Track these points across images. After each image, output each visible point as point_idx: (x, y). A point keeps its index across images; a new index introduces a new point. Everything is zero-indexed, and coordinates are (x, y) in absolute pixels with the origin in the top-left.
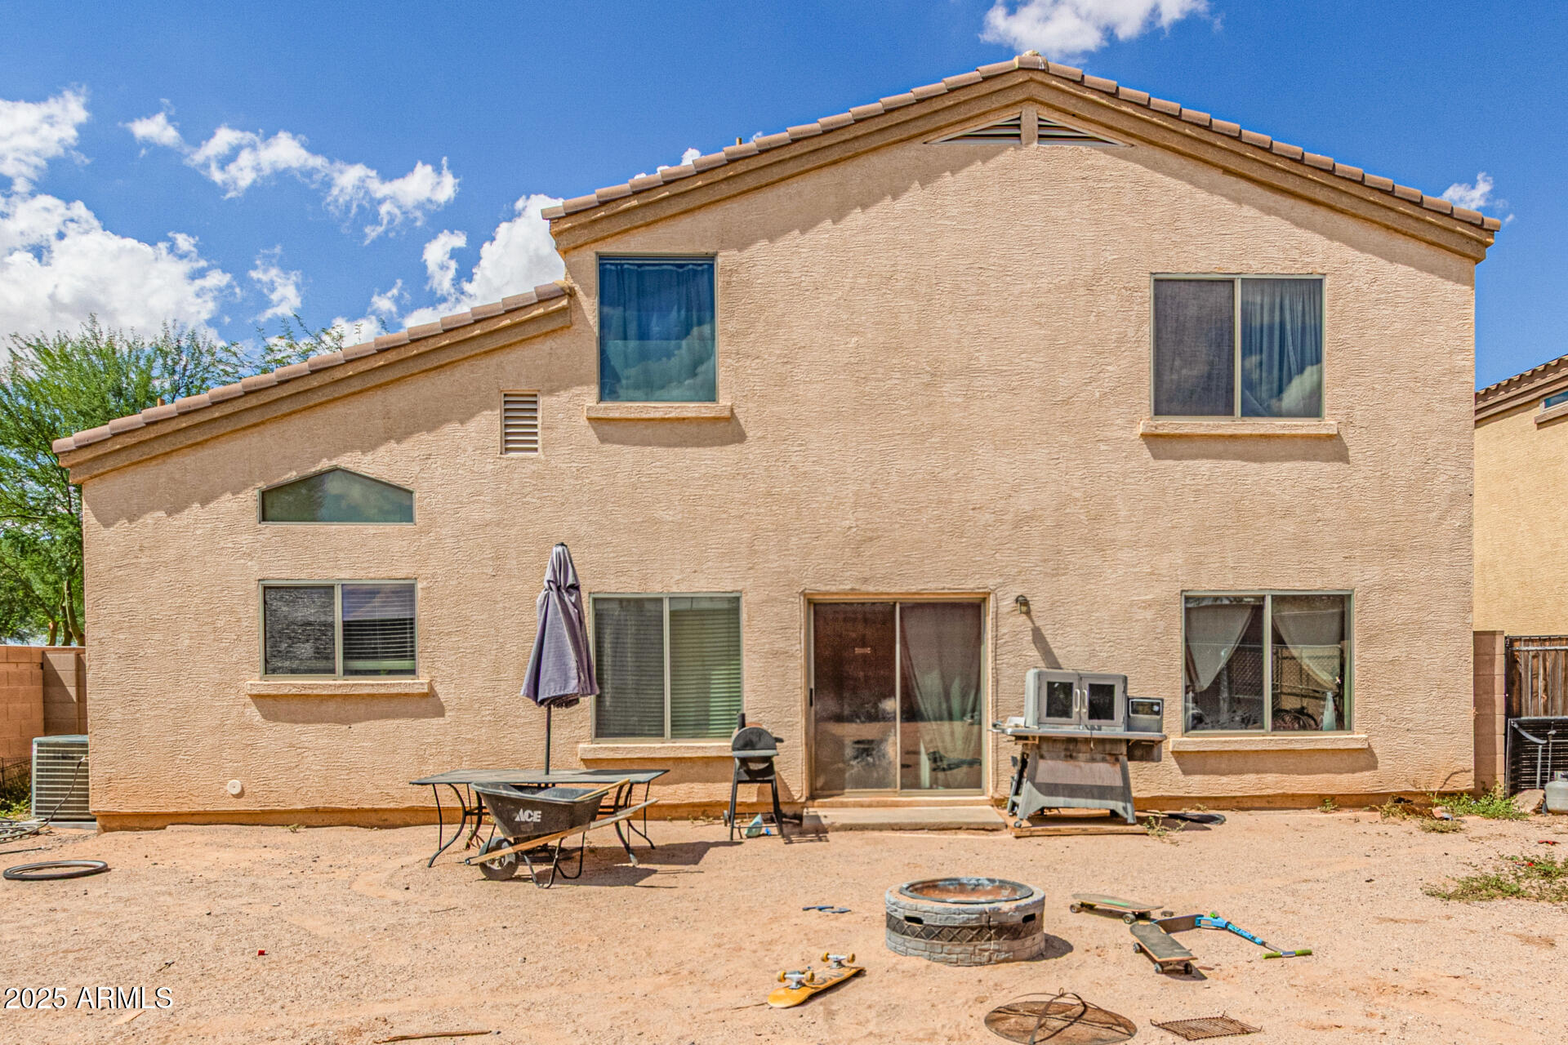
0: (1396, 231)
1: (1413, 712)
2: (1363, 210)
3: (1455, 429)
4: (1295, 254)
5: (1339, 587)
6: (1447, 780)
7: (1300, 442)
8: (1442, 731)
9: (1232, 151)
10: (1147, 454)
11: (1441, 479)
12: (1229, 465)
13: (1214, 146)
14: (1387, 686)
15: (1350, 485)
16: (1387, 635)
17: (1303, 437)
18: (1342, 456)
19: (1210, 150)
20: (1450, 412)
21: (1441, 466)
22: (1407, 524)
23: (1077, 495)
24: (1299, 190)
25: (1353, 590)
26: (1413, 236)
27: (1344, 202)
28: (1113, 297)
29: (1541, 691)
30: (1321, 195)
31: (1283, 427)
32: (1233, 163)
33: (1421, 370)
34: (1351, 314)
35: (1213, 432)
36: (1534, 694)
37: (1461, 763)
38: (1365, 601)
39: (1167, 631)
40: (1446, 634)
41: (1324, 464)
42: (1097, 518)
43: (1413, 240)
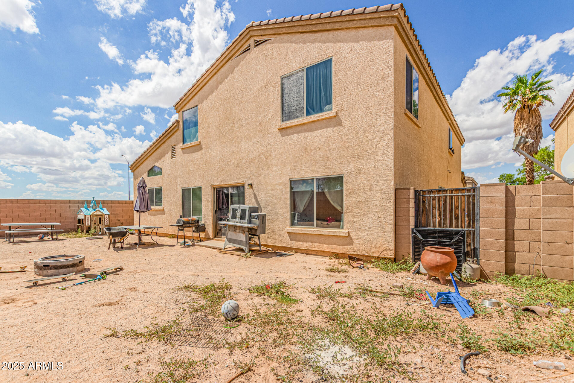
0: (359, 28)
1: (367, 223)
2: (344, 25)
3: (384, 102)
4: (322, 53)
5: (338, 173)
6: (382, 252)
7: (325, 121)
8: (379, 231)
9: (300, 25)
10: (280, 135)
11: (379, 125)
12: (302, 134)
13: (295, 26)
14: (356, 212)
15: (342, 134)
16: (357, 191)
17: (326, 119)
18: (340, 124)
19: (294, 28)
20: (383, 95)
21: (378, 119)
22: (364, 146)
23: (263, 151)
24: (321, 29)
25: (343, 174)
26: (365, 27)
27: (337, 26)
28: (271, 88)
29: (437, 216)
30: (328, 27)
31: (317, 117)
32: (301, 29)
33: (369, 81)
34: (342, 68)
35: (296, 124)
36: (434, 216)
37: (387, 246)
38: (348, 178)
39: (285, 193)
40: (381, 190)
41: (332, 128)
42: (267, 158)
43: (366, 29)
